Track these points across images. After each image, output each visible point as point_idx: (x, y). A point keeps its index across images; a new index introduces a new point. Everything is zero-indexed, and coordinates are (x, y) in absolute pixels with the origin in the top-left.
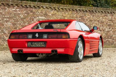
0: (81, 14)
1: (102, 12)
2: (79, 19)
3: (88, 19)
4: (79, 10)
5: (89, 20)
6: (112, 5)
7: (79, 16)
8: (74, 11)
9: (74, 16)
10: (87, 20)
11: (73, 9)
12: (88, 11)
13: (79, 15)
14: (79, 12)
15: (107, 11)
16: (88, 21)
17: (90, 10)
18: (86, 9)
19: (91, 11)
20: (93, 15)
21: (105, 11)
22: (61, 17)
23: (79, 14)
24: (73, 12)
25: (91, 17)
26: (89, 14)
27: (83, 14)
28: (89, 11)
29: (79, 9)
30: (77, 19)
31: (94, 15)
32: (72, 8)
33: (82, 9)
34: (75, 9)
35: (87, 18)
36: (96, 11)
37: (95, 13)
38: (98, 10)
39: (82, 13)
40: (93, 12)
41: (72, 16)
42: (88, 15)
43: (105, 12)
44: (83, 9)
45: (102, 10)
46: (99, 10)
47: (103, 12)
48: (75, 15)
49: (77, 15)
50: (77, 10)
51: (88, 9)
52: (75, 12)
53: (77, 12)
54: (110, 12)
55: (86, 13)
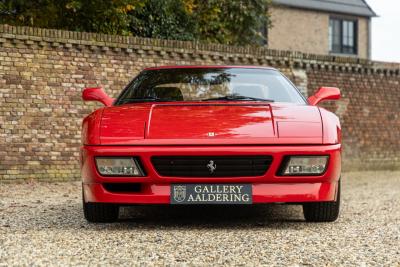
0: (83, 59)
1: (158, 53)
2: (74, 76)
3: (108, 78)
4: (75, 45)
5: (111, 82)
6: (203, 32)
7: (74, 68)
8: (54, 48)
9: (56, 67)
10: (104, 81)
11: (51, 43)
12: (107, 49)
13: (74, 63)
14: (73, 54)
15: (176, 50)
16: (107, 86)
17: (115, 45)
18: (101, 44)
19: (117, 50)
20: (125, 62)
21: (171, 50)
22: (6, 68)
23: (76, 59)
24: (54, 52)
25: (121, 71)
26: (113, 61)
27: (91, 60)
28: (112, 48)
29: (75, 42)
30: (68, 76)
31: (131, 63)
32: (48, 40)
33: (83, 42)
34: (61, 43)
35: (103, 74)
36: (135, 51)
37: (133, 55)
38: (145, 48)
39: (86, 56)
40: (127, 54)
41: (50, 66)
42: (109, 64)
43: (169, 53)
44: (90, 43)
45: (159, 48)
46: (149, 48)
47: (163, 53)
48: (61, 62)
49: (69, 63)
50: (67, 45)
51: (108, 44)
52: (61, 53)
53: (68, 54)
54: (185, 55)
55: (100, 57)
